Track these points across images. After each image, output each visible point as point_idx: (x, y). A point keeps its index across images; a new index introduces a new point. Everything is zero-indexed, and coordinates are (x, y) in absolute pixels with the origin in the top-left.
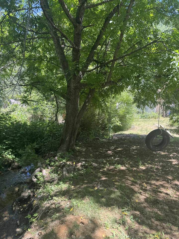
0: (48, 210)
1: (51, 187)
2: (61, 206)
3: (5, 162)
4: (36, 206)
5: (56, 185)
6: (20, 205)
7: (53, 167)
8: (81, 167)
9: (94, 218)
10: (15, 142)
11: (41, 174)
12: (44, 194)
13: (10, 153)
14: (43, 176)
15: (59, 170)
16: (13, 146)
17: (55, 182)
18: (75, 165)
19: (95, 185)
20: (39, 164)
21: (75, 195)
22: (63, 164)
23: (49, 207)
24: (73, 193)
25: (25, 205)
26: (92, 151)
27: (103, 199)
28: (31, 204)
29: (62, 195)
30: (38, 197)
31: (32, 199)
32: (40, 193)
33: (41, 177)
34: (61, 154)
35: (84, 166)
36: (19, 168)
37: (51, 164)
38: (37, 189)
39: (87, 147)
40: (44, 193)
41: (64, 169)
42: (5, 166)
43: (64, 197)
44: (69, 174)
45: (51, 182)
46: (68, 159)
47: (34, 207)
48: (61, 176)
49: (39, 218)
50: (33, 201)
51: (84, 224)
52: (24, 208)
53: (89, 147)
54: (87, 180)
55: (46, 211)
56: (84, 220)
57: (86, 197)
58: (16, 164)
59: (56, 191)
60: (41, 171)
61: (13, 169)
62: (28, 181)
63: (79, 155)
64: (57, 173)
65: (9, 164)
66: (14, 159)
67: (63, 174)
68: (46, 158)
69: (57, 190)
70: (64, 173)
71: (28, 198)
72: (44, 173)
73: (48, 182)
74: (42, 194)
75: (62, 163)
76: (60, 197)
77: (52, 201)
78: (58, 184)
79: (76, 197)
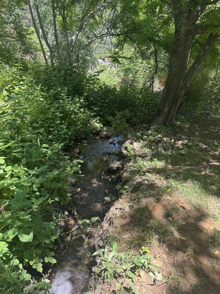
0: (140, 185)
1: (143, 162)
2: (155, 184)
3: (93, 130)
4: (125, 179)
5: (149, 161)
6: (109, 176)
7: (145, 141)
8: (182, 146)
9: (200, 205)
10: (103, 109)
11: (132, 146)
12: (135, 169)
13: (98, 122)
14: (134, 150)
15: (153, 145)
16: (102, 114)
17: (148, 158)
18: (174, 143)
19: (203, 169)
20: (129, 136)
21: (174, 175)
22: (159, 139)
23: (141, 182)
24: (172, 172)
25: (114, 176)
26: (199, 129)
27: (213, 187)
28: (120, 175)
29: (157, 173)
30: (127, 170)
31: (121, 172)
32: (130, 166)
33: (131, 150)
34: (155, 128)
35: (186, 146)
36: (107, 137)
37: (143, 138)
38: (127, 162)
39: (191, 123)
40: (134, 167)
41: (160, 145)
42: (94, 134)
43: (158, 175)
44: (166, 152)
45: (143, 157)
46: (165, 134)
47: (124, 180)
48: (155, 152)
49: (129, 191)
50: (122, 174)
51: (184, 209)
52: (113, 179)
53: (195, 123)
54: (190, 161)
55: (138, 186)
56: (185, 204)
57: (189, 180)
58: (104, 133)
59: (148, 167)
60: (132, 144)
61: (101, 138)
62: (117, 152)
63: (179, 132)
64: (150, 148)
65: (97, 133)
66: (102, 128)
67: (158, 150)
68: (138, 131)
69: (151, 167)
70: (160, 149)
71: (116, 169)
72: (135, 146)
73: (140, 156)
74: (132, 168)
75: (157, 138)
76: (153, 174)
77: (144, 177)
78: (151, 160)
79: (175, 178)
